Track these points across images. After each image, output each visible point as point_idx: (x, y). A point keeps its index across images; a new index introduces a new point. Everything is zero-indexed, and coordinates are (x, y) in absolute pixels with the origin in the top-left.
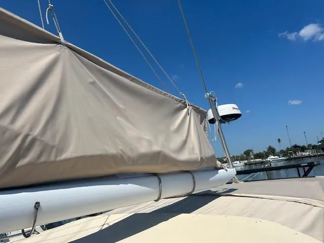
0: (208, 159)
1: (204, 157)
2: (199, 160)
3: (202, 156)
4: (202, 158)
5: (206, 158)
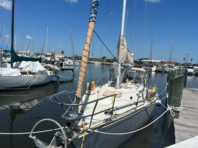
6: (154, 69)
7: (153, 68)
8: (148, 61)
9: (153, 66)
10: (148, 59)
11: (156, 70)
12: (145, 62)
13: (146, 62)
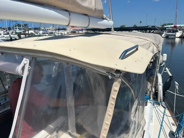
0: (99, 11)
1: (97, 9)
2: (94, 9)
3: (95, 7)
4: (95, 9)
5: (98, 9)
6: (179, 34)
7: (177, 33)
8: (172, 26)
9: (177, 31)
10: (172, 24)
11: (182, 35)
12: (168, 27)
13: (170, 27)
